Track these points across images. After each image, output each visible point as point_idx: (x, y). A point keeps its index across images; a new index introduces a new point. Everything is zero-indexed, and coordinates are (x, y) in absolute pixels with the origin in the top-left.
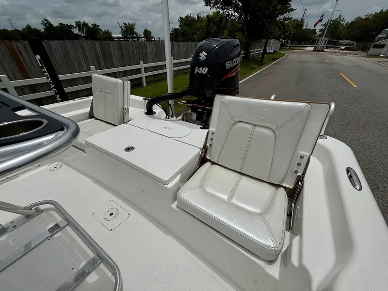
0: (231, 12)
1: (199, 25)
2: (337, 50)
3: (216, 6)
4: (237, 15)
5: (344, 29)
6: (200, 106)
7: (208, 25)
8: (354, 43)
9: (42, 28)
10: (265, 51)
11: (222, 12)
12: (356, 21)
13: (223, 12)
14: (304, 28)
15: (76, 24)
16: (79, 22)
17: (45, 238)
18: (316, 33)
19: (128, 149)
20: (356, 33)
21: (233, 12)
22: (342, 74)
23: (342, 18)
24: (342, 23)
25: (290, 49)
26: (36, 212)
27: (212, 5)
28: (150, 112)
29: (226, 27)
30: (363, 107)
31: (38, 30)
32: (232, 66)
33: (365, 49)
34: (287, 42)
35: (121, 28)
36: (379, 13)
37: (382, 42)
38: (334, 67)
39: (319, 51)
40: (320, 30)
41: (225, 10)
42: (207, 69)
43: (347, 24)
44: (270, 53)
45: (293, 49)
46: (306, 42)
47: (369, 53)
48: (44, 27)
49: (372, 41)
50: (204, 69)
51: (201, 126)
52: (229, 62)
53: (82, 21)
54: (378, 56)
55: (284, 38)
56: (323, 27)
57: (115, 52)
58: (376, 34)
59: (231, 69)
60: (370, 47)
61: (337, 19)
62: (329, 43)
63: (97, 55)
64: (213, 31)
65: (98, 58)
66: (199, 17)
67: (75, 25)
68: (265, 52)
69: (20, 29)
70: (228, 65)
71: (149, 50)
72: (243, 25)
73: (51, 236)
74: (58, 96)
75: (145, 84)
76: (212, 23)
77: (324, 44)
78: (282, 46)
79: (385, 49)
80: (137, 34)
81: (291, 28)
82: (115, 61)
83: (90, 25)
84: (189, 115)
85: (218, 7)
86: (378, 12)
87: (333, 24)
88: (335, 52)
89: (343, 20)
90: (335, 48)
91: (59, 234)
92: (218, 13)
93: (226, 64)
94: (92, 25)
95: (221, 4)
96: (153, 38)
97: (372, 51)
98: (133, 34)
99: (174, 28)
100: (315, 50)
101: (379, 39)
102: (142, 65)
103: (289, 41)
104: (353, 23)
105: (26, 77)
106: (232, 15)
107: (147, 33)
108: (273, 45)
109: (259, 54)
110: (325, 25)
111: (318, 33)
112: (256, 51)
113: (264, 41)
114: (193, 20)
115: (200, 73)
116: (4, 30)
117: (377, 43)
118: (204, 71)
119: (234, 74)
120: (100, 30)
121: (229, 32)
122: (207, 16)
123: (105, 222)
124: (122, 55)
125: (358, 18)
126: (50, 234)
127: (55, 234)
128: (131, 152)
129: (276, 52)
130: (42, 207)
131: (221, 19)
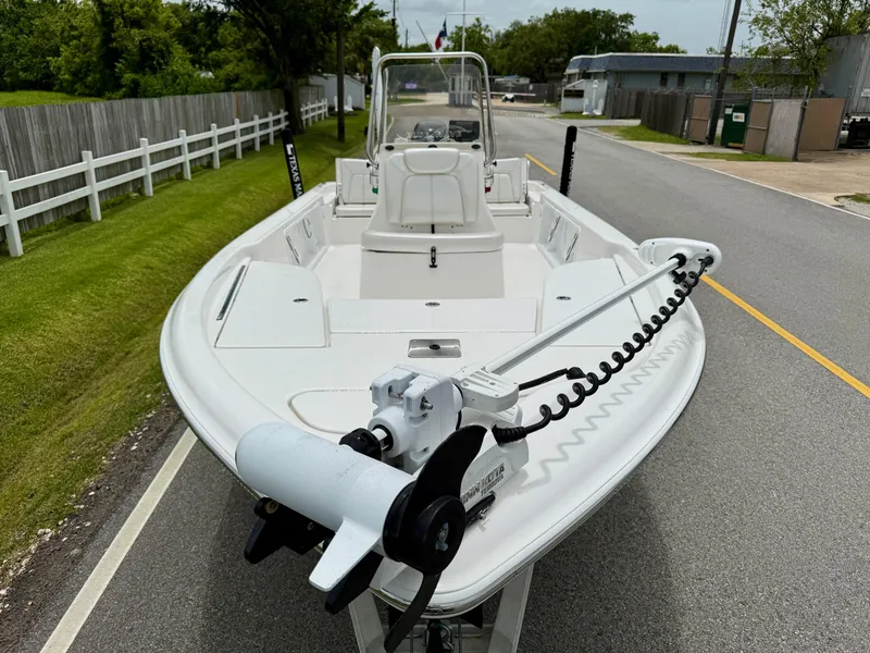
24: (488, 35)
43: (497, 36)
72: (264, 42)
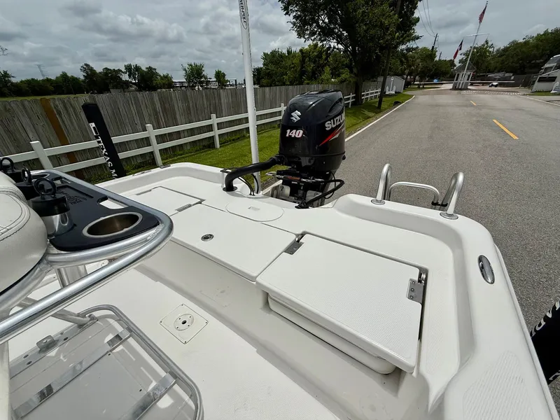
0: (333, 43)
1: (290, 62)
2: (487, 87)
3: (313, 38)
4: (342, 47)
5: (494, 57)
6: (294, 178)
7: (303, 61)
8: (511, 77)
9: (81, 76)
10: (383, 92)
11: (321, 44)
12: (510, 47)
13: (323, 45)
14: (437, 59)
15: (126, 69)
16: (130, 65)
17: (104, 353)
18: (455, 66)
19: (206, 238)
20: (513, 62)
21: (336, 44)
22: (495, 121)
23: (490, 44)
25: (419, 88)
26: (90, 320)
27: (306, 37)
28: (229, 188)
29: (327, 64)
30: (528, 167)
31: (76, 78)
32: (334, 126)
33: (528, 84)
34: (415, 79)
35: (185, 70)
36: (543, 35)
37: (552, 73)
38: (484, 111)
39: (461, 89)
40: (460, 61)
41: (325, 42)
42: (301, 132)
44: (390, 95)
45: (423, 88)
46: (441, 78)
47: (534, 89)
48: (85, 74)
49: (537, 73)
50: (298, 131)
51: (297, 205)
52: (329, 122)
53: (133, 64)
54: (547, 92)
55: (410, 74)
56: (464, 57)
57: (179, 106)
58: (541, 62)
59: (333, 130)
60: (534, 82)
61: (483, 45)
62: (474, 78)
63: (155, 110)
64: (309, 69)
65: (156, 113)
66: (289, 52)
67: (124, 70)
68: (383, 94)
69: (53, 78)
70: (329, 125)
71: (224, 100)
73: (111, 351)
74: (114, 171)
75: (218, 145)
76: (307, 59)
77: (468, 80)
78: (408, 85)
79: (557, 84)
80: (206, 78)
81: (419, 60)
82: (178, 116)
83: (144, 68)
84: (280, 189)
85: (315, 39)
86: (542, 33)
87: (477, 52)
88: (484, 90)
89: (492, 46)
90: (483, 84)
91: (121, 347)
92: (316, 45)
93: (327, 125)
94: (147, 68)
95: (319, 34)
96: (228, 81)
97: (538, 86)
98: (201, 78)
99: (256, 67)
100: (455, 88)
101: (546, 69)
102: (214, 120)
103: (417, 78)
104: (506, 49)
105: (64, 142)
106: (334, 47)
107: (220, 76)
108: (394, 84)
109: (375, 97)
110: (467, 54)
111: (457, 64)
112: (371, 93)
113: (381, 79)
114: (282, 56)
115: (293, 136)
116: (33, 79)
117: (544, 75)
118: (298, 134)
119: (337, 136)
120: (157, 74)
121: (332, 69)
122: (301, 51)
123: (176, 332)
124: (188, 108)
125: (513, 42)
126: (109, 348)
127: (116, 347)
128: (209, 242)
129: (399, 93)
130: (97, 314)
131: (320, 53)
